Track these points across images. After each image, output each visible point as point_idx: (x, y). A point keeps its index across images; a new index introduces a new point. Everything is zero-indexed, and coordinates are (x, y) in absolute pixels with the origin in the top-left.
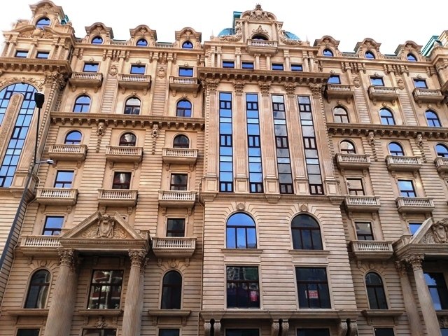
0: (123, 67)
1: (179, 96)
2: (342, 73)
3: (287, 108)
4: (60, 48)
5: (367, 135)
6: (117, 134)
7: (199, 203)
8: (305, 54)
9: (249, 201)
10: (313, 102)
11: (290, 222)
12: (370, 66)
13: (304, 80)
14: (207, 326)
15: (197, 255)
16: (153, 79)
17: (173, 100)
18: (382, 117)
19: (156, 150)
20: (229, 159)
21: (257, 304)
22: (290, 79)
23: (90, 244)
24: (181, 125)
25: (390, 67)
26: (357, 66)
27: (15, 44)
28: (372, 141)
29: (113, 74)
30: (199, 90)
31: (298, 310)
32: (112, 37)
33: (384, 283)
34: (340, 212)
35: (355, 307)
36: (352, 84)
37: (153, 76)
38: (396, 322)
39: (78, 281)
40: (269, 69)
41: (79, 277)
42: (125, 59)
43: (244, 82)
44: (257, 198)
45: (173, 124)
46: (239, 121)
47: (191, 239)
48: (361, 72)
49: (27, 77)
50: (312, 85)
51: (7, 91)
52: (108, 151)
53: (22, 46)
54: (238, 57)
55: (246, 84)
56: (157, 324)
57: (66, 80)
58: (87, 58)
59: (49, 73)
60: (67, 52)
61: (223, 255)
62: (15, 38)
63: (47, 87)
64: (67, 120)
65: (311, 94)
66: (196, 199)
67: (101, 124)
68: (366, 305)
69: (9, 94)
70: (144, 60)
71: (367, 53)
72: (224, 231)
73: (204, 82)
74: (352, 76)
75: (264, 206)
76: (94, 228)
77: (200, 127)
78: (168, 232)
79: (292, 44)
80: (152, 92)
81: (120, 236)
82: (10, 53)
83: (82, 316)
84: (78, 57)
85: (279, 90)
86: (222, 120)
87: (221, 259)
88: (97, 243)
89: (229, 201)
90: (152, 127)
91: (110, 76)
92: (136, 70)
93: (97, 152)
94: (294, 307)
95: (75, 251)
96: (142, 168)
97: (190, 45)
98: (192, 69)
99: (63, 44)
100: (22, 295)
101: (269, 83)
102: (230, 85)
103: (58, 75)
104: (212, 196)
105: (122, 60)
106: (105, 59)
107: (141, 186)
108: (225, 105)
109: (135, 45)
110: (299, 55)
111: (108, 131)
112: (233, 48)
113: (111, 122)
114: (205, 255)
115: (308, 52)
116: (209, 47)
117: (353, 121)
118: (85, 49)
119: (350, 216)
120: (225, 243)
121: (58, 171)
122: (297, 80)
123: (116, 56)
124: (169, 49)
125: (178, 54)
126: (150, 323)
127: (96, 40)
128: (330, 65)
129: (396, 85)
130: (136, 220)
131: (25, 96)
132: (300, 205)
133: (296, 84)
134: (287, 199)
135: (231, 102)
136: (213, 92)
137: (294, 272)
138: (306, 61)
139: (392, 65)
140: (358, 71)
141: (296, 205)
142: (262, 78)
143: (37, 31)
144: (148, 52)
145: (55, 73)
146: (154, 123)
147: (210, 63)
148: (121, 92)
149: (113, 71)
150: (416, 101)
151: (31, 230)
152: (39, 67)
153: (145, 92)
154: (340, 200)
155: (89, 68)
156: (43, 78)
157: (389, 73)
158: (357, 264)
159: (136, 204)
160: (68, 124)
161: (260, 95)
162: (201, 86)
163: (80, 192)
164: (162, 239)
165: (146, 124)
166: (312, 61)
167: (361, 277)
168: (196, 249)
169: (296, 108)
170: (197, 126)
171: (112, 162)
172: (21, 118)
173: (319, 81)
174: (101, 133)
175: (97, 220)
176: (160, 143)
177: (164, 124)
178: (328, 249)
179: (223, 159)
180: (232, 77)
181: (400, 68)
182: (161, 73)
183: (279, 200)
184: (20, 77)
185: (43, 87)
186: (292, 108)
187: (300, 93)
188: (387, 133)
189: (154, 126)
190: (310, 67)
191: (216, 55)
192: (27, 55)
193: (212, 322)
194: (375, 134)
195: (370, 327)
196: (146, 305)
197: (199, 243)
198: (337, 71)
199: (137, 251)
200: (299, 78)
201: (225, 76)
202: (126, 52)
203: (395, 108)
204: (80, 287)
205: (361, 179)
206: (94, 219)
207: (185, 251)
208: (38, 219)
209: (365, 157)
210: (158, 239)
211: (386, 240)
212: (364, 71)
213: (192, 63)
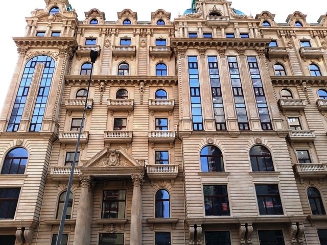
0: (114, 41)
1: (157, 61)
2: (278, 39)
3: (240, 66)
4: (68, 29)
5: (301, 85)
6: (114, 90)
7: (178, 140)
8: (250, 25)
9: (216, 137)
10: (259, 60)
11: (248, 152)
12: (299, 33)
13: (252, 44)
14: (192, 229)
15: (180, 177)
16: (137, 49)
17: (153, 64)
18: (311, 70)
19: (143, 101)
20: (199, 106)
21: (228, 213)
22: (241, 44)
23: (103, 171)
24: (160, 82)
25: (315, 32)
27: (36, 27)
28: (305, 88)
29: (108, 46)
30: (172, 55)
31: (259, 216)
32: (105, 19)
34: (286, 143)
35: (302, 213)
36: (286, 46)
37: (137, 47)
40: (224, 37)
43: (206, 48)
44: (222, 134)
45: (154, 82)
47: (174, 166)
48: (293, 37)
49: (46, 51)
50: (257, 48)
51: (32, 62)
52: (109, 103)
53: (41, 28)
54: (200, 29)
55: (208, 49)
56: (154, 229)
57: (74, 52)
58: (87, 35)
59: (62, 47)
60: (73, 31)
61: (199, 177)
62: (35, 22)
63: (61, 57)
64: (77, 81)
65: (257, 55)
66: (176, 136)
67: (102, 83)
68: (309, 212)
69: (34, 64)
70: (129, 35)
71: (296, 23)
72: (199, 159)
73: (176, 49)
74: (286, 41)
75: (227, 140)
76: (104, 159)
77: (174, 83)
78: (156, 161)
79: (240, 18)
80: (137, 58)
81: (124, 164)
82: (33, 33)
83: (99, 224)
84: (81, 34)
85: (233, 53)
86: (191, 77)
87: (199, 180)
88: (107, 170)
89: (201, 137)
90: (139, 84)
91: (105, 47)
92: (124, 42)
93: (101, 104)
94: (256, 214)
97: (162, 22)
98: (165, 40)
99: (70, 26)
101: (225, 48)
102: (195, 50)
103: (68, 48)
104: (188, 134)
105: (113, 36)
106: (101, 35)
107: (134, 128)
108: (193, 66)
110: (246, 26)
111: (108, 88)
112: (196, 23)
113: (109, 81)
115: (252, 23)
116: (178, 22)
117: (289, 74)
118: (86, 29)
119: (292, 146)
121: (73, 119)
122: (246, 44)
123: (109, 33)
125: (154, 29)
126: (149, 228)
127: (93, 22)
128: (269, 33)
129: (320, 46)
130: (133, 153)
131: (45, 65)
132: (255, 138)
133: (245, 48)
134: (245, 134)
135: (197, 63)
136: (183, 56)
137: (254, 188)
138: (252, 30)
139: (317, 31)
141: (252, 138)
142: (219, 44)
143: (51, 17)
144: (132, 29)
145: (66, 47)
146: (141, 81)
147: (179, 34)
148: (114, 59)
149: (107, 44)
152: (54, 43)
153: (132, 59)
154: (285, 134)
155: (89, 42)
156: (57, 51)
157: (314, 37)
158: (300, 181)
159: (132, 141)
161: (219, 57)
162: (173, 52)
164: (153, 166)
165: (135, 82)
166: (256, 30)
167: (304, 191)
168: (179, 173)
169: (247, 66)
170: (172, 82)
171: (112, 111)
173: (262, 45)
174: (102, 90)
175: (106, 153)
176: (146, 96)
177: (148, 82)
178: (279, 170)
179: (193, 106)
180: (197, 44)
181: (323, 33)
182: (142, 44)
183: (239, 135)
184: (41, 51)
185: (58, 57)
187: (249, 54)
188: (316, 82)
189: (141, 83)
190: (255, 35)
191: (183, 28)
192: (45, 35)
193: (195, 226)
194: (307, 84)
195: (314, 228)
197: (180, 168)
198: (275, 37)
199: (137, 175)
200: (247, 43)
201: (191, 44)
202: (116, 29)
205: (298, 118)
207: (171, 175)
208: (61, 154)
209: (301, 101)
210: (150, 166)
211: (321, 163)
213: (165, 35)
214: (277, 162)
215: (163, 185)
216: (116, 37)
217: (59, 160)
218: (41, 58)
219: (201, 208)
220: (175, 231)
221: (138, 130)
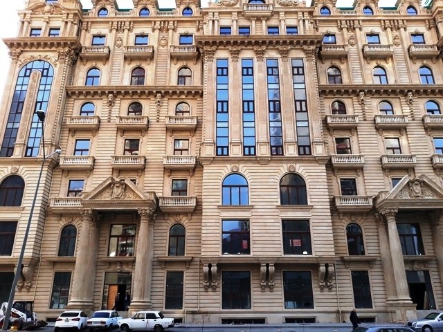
0: (128, 39)
1: (180, 64)
2: (338, 32)
3: (281, 72)
4: (69, 24)
8: (300, 15)
10: (306, 64)
11: (278, 181)
12: (367, 23)
13: (298, 43)
14: (206, 269)
15: (198, 210)
16: (155, 49)
18: (375, 75)
19: (160, 118)
20: (225, 125)
21: (248, 251)
22: (284, 43)
23: (106, 204)
24: (182, 93)
26: (354, 23)
27: (29, 23)
29: (119, 46)
33: (363, 232)
37: (156, 47)
38: (371, 266)
39: (99, 234)
41: (100, 230)
42: (129, 30)
43: (239, 48)
45: (174, 93)
46: (235, 87)
47: (192, 198)
48: (357, 30)
49: (43, 54)
50: (305, 47)
51: (27, 69)
52: (118, 121)
53: (35, 24)
54: (235, 22)
56: (165, 268)
57: (77, 55)
58: (94, 31)
59: (61, 50)
60: (76, 27)
61: (219, 211)
62: (28, 16)
63: (61, 63)
64: (80, 93)
65: (305, 56)
67: (110, 95)
69: (28, 71)
70: (146, 29)
72: (220, 190)
75: (256, 167)
79: (287, 5)
80: (155, 61)
83: (104, 262)
84: (86, 30)
85: (274, 54)
86: (219, 87)
87: (218, 214)
88: (111, 204)
90: (155, 96)
91: (116, 47)
93: (109, 122)
95: (94, 211)
96: (149, 135)
99: (72, 20)
100: (55, 246)
102: (227, 51)
103: (70, 51)
105: (126, 31)
106: (111, 30)
108: (222, 72)
109: (138, 16)
110: (294, 16)
111: (117, 102)
112: (230, 13)
113: (119, 93)
114: (203, 211)
116: (207, 13)
118: (93, 22)
120: (221, 200)
121: (77, 140)
122: (291, 43)
123: (121, 27)
124: (170, 17)
125: (178, 21)
126: (159, 267)
133: (289, 47)
134: (277, 160)
135: (227, 68)
136: (211, 59)
138: (301, 22)
139: (390, 21)
140: (354, 29)
142: (257, 43)
143: (47, 8)
144: (150, 22)
145: (67, 49)
146: (157, 92)
148: (127, 63)
149: (119, 42)
150: (411, 58)
151: (58, 192)
152: (52, 45)
153: (148, 62)
156: (56, 55)
157: (385, 29)
160: (82, 97)
161: (255, 60)
163: (96, 158)
165: (150, 93)
166: (307, 22)
168: (197, 205)
169: (290, 72)
170: (197, 93)
171: (122, 130)
172: (41, 93)
174: (111, 104)
176: (163, 111)
177: (167, 93)
178: (312, 204)
179: (219, 125)
180: (228, 43)
181: (398, 23)
182: (162, 42)
183: (269, 161)
184: (36, 55)
185: (57, 63)
186: (285, 72)
187: (294, 56)
191: (213, 21)
193: (210, 266)
196: (156, 252)
202: (130, 22)
203: (388, 66)
204: (101, 239)
206: (108, 183)
207: (187, 208)
212: (360, 29)
214: (311, 193)
215: (178, 218)
216: (130, 33)
217: (61, 190)
218: (37, 64)
219: (218, 246)
220: (189, 271)
221: (153, 155)
